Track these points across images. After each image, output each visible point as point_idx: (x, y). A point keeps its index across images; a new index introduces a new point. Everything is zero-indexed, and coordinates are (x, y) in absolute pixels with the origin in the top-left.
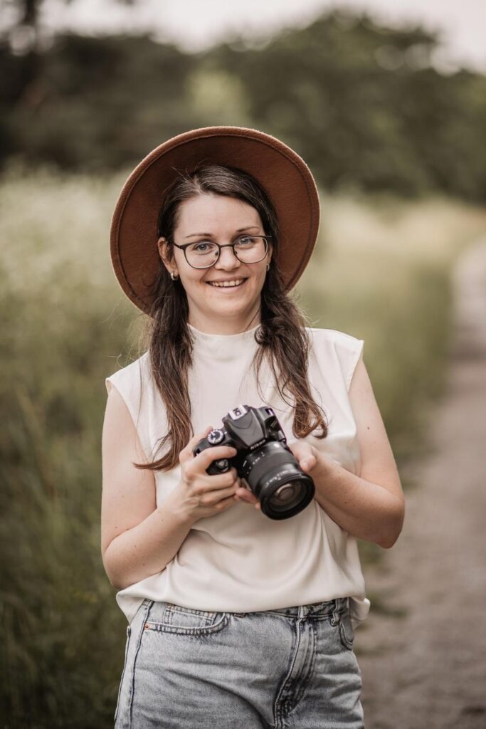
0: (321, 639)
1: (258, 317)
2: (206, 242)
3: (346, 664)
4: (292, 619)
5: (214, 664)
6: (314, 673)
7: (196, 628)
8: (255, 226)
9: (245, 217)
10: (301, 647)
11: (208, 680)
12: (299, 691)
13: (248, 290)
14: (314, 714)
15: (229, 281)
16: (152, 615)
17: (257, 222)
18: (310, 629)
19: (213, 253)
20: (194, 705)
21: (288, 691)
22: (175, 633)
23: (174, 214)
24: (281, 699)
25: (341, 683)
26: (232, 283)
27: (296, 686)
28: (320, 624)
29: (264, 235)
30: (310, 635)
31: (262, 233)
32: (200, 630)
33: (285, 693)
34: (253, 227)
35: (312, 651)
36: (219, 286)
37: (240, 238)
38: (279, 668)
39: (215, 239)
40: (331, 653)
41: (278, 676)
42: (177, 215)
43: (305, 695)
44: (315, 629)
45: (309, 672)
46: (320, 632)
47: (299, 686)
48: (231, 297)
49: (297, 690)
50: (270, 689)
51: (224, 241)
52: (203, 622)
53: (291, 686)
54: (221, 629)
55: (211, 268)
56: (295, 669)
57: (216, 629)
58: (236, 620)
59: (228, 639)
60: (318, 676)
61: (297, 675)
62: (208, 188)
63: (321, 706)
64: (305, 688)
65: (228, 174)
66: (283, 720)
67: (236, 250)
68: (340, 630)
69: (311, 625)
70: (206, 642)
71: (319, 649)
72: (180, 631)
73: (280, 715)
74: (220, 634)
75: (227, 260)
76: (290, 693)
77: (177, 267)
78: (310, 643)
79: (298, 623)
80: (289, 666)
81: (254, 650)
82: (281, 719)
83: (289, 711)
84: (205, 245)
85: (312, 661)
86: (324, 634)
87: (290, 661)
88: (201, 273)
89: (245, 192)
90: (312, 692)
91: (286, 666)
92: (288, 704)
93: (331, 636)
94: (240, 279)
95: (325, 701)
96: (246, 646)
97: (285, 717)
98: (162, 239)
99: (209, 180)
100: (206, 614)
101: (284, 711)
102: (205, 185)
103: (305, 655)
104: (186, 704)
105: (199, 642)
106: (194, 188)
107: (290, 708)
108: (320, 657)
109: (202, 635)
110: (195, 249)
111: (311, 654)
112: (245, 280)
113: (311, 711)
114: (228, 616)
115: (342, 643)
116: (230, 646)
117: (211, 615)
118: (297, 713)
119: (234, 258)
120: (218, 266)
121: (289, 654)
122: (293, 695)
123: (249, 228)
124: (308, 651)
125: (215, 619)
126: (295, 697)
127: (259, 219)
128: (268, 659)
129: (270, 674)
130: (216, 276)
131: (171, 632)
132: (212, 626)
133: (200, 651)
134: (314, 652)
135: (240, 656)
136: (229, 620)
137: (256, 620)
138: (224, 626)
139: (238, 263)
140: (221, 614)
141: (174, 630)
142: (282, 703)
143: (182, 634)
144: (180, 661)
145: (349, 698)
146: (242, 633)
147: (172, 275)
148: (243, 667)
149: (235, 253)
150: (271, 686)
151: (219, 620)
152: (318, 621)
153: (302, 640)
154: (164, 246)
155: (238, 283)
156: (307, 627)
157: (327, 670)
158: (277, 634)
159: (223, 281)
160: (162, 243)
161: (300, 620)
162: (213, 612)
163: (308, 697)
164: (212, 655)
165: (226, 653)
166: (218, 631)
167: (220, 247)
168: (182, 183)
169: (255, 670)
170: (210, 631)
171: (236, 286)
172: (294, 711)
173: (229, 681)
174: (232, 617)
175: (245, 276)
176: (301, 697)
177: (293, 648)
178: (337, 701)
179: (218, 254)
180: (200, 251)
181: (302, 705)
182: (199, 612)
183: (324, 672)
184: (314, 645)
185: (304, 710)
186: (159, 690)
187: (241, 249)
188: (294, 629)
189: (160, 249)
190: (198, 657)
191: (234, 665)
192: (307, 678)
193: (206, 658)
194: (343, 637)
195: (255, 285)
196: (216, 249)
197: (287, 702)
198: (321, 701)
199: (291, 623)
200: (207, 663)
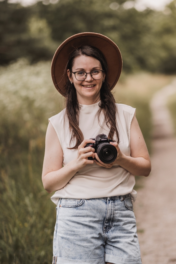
0: (117, 206)
1: (99, 98)
2: (82, 72)
3: (128, 214)
4: (105, 200)
5: (81, 216)
6: (115, 217)
7: (74, 205)
8: (99, 67)
9: (95, 64)
10: (109, 208)
11: (79, 222)
12: (111, 224)
13: (96, 88)
14: (118, 231)
15: (89, 85)
16: (62, 202)
17: (100, 66)
18: (112, 202)
19: (84, 76)
20: (74, 232)
21: (107, 224)
22: (68, 207)
23: (72, 61)
24: (105, 226)
25: (126, 220)
26: (90, 86)
27: (110, 222)
28: (116, 201)
29: (102, 70)
30: (112, 205)
31: (101, 69)
32: (76, 205)
33: (106, 224)
34: (98, 67)
35: (113, 210)
36: (86, 87)
37: (94, 71)
38: (102, 216)
39: (85, 71)
40: (121, 210)
41: (103, 219)
42: (73, 62)
43: (113, 225)
44: (114, 202)
45: (113, 217)
46: (116, 203)
47: (111, 222)
48: (90, 91)
49: (110, 223)
50: (101, 223)
51: (88, 72)
52: (76, 203)
53: (108, 222)
54: (82, 205)
55: (84, 81)
56: (108, 216)
57: (80, 205)
58: (87, 201)
59: (85, 208)
60: (117, 218)
61: (109, 218)
62: (84, 53)
63: (120, 229)
64: (113, 222)
65: (91, 49)
66: (107, 233)
67: (92, 75)
68: (124, 203)
69: (112, 201)
70: (78, 209)
71: (116, 209)
72: (69, 206)
73: (105, 232)
74: (82, 206)
75: (89, 78)
76: (108, 224)
77: (73, 80)
78: (112, 207)
79: (107, 201)
80: (106, 215)
81: (93, 211)
82: (106, 233)
83: (108, 231)
84: (82, 73)
85: (114, 213)
86: (117, 204)
87: (106, 213)
88: (80, 82)
89: (96, 55)
90: (116, 224)
91: (105, 215)
92: (108, 228)
93: (121, 205)
94: (93, 85)
95: (121, 227)
96: (90, 209)
97: (107, 232)
98: (68, 70)
99: (84, 50)
100: (77, 200)
101: (107, 231)
102: (83, 52)
103: (111, 211)
104: (72, 231)
105: (76, 209)
106: (79, 53)
107: (109, 230)
108: (116, 212)
109: (76, 207)
110: (78, 74)
111: (113, 211)
112: (95, 85)
113: (116, 230)
114: (84, 200)
115: (126, 207)
116: (85, 210)
117: (79, 200)
118: (111, 231)
119: (91, 77)
120: (86, 80)
121: (105, 211)
122: (109, 225)
123: (97, 67)
124: (112, 210)
125: (80, 201)
126: (110, 226)
127: (100, 65)
128: (98, 213)
129: (100, 218)
130: (85, 83)
131: (67, 207)
132: (79, 204)
133: (76, 212)
134: (114, 210)
135: (89, 213)
136: (84, 201)
137: (93, 200)
138: (83, 203)
139: (92, 79)
140: (82, 199)
141: (68, 206)
142: (106, 228)
143: (70, 207)
144: (70, 216)
145: (130, 226)
146: (89, 205)
147: (71, 82)
148: (91, 216)
149: (91, 76)
150: (101, 222)
151: (81, 201)
152: (115, 200)
153: (109, 206)
154: (69, 72)
155: (92, 86)
156: (111, 202)
157: (120, 216)
158: (101, 205)
159: (87, 85)
160: (68, 71)
161: (108, 200)
162: (79, 199)
163: (115, 226)
164: (80, 213)
165: (85, 212)
166: (81, 205)
167: (87, 73)
168: (75, 51)
169: (94, 217)
170: (79, 205)
171: (91, 87)
172: (110, 230)
173: (86, 222)
174: (85, 200)
175: (95, 84)
176: (112, 226)
177: (106, 209)
178: (125, 227)
179: (86, 76)
180: (80, 75)
181: (113, 228)
182: (75, 199)
183: (119, 217)
184: (114, 208)
185: (114, 230)
186: (64, 227)
187: (94, 74)
188: (106, 203)
189: (68, 73)
190: (75, 215)
191: (87, 216)
192: (113, 219)
193: (78, 215)
194: (126, 205)
195: (98, 87)
196: (85, 74)
197: (107, 228)
198: (119, 227)
199: (105, 201)
200: (78, 216)
